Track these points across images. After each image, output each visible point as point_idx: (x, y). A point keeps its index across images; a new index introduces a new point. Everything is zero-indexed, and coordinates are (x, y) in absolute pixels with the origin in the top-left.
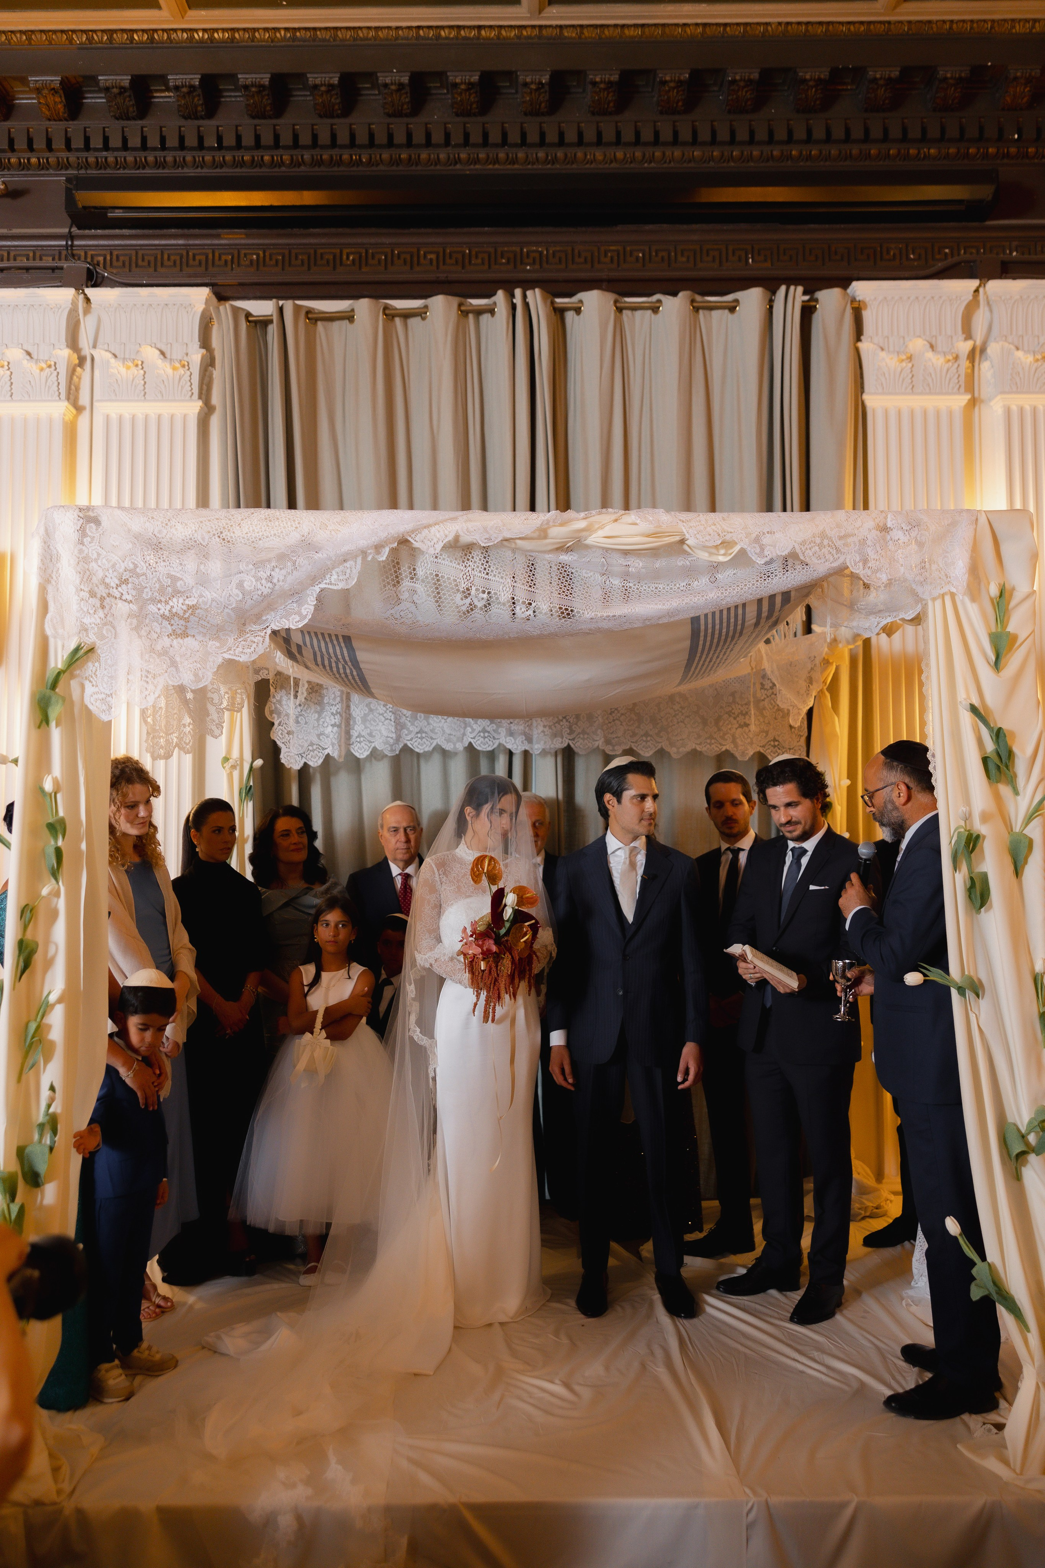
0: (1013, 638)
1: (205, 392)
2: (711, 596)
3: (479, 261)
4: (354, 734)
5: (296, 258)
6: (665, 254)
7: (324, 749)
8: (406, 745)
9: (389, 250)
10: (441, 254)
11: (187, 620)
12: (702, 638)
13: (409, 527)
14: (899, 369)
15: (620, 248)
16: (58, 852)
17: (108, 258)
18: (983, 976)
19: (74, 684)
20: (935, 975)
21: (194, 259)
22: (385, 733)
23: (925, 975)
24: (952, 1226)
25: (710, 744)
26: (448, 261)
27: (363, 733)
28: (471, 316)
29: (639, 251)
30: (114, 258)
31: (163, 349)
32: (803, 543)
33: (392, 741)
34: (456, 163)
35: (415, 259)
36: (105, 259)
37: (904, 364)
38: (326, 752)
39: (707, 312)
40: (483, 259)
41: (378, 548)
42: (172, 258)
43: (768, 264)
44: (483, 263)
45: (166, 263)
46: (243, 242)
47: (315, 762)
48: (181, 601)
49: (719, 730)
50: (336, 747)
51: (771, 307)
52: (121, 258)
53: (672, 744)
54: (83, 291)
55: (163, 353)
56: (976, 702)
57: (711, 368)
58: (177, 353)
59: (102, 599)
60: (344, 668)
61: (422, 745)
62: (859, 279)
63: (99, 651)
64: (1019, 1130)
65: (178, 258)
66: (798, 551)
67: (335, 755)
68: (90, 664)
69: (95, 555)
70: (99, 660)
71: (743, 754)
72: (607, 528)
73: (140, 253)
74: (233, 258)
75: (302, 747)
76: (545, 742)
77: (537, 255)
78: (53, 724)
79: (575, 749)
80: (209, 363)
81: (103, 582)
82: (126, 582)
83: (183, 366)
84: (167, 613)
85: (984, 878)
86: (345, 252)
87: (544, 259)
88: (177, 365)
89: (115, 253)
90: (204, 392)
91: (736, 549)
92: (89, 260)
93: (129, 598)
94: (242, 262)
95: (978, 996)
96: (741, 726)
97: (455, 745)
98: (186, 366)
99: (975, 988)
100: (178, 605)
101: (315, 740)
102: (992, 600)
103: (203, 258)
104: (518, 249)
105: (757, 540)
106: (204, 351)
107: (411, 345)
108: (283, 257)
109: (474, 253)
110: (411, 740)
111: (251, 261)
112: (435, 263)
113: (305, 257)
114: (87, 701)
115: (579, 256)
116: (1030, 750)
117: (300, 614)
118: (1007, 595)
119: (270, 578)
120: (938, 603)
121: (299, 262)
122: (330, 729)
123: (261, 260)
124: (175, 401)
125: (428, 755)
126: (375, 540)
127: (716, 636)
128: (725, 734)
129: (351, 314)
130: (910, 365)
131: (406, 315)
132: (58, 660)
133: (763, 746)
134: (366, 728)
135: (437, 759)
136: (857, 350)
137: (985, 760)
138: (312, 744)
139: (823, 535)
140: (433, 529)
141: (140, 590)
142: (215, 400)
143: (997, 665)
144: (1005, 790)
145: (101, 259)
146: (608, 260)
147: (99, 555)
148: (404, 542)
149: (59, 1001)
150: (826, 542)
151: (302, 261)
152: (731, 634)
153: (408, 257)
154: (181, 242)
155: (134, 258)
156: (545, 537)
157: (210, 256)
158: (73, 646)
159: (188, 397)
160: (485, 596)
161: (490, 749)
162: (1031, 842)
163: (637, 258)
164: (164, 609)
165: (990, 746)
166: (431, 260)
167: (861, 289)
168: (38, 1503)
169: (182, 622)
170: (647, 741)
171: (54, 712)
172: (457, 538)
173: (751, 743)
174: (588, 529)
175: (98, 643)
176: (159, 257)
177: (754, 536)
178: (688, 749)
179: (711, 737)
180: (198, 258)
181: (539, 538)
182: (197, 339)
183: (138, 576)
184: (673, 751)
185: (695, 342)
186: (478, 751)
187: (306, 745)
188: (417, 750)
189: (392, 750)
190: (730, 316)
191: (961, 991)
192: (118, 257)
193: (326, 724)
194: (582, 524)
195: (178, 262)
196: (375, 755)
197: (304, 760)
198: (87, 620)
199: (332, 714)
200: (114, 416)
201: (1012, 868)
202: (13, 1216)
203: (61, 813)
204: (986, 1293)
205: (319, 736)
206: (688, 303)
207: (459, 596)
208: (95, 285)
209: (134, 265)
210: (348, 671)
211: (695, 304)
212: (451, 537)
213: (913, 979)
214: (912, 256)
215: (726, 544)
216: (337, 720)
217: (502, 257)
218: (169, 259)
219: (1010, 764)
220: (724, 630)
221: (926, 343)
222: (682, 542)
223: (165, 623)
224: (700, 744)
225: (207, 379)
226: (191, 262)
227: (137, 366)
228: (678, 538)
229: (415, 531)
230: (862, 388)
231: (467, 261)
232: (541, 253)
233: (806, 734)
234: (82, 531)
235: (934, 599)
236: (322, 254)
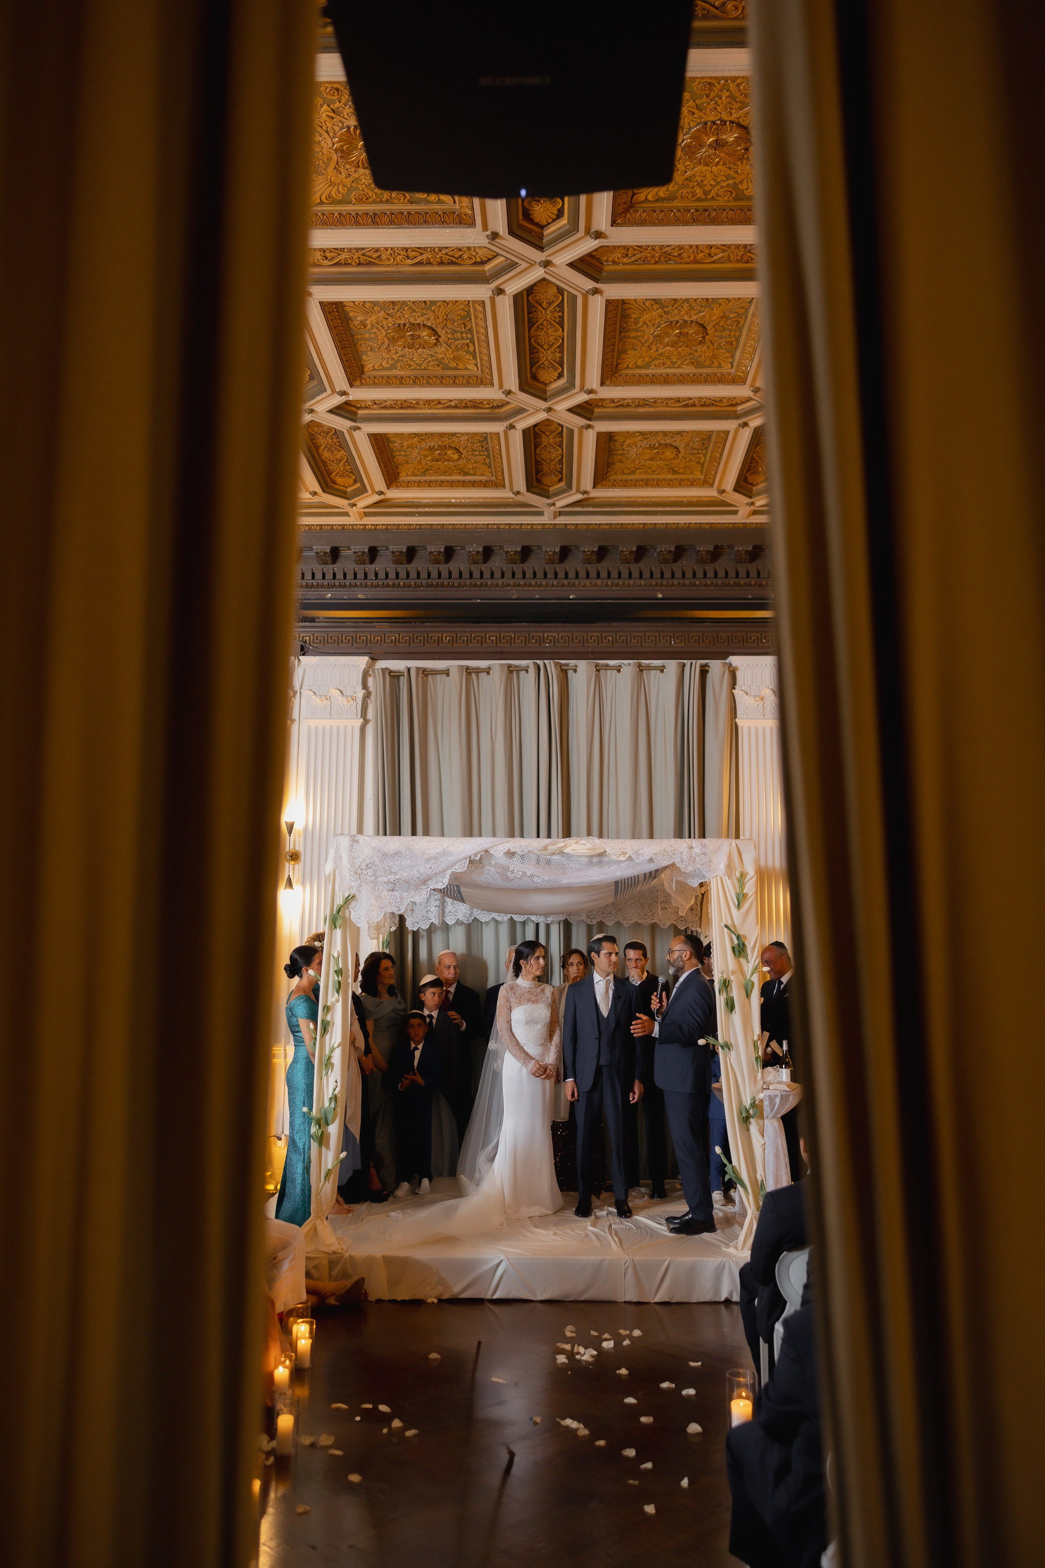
0: (747, 895)
1: (364, 714)
2: (618, 874)
3: (520, 641)
4: (447, 911)
5: (417, 639)
6: (625, 638)
7: (430, 919)
8: (475, 917)
9: (469, 635)
10: (498, 637)
11: (395, 884)
12: (620, 885)
13: (489, 846)
14: (756, 705)
15: (599, 634)
16: (339, 982)
17: (312, 638)
18: (732, 1041)
19: (347, 912)
20: (711, 1040)
21: (360, 639)
22: (464, 911)
23: (707, 1040)
24: (718, 1150)
25: (646, 919)
26: (502, 641)
27: (452, 911)
28: (515, 673)
29: (610, 636)
30: (315, 638)
31: (342, 689)
32: (656, 854)
33: (468, 915)
34: (507, 586)
35: (484, 639)
36: (310, 638)
37: (759, 702)
38: (431, 921)
39: (647, 671)
40: (522, 640)
41: (476, 855)
42: (348, 638)
43: (683, 644)
44: (522, 642)
45: (344, 641)
46: (387, 630)
47: (425, 926)
48: (393, 876)
49: (651, 911)
50: (437, 918)
51: (683, 670)
52: (319, 638)
53: (624, 919)
54: (298, 658)
55: (341, 692)
56: (729, 923)
57: (650, 705)
58: (349, 692)
59: (360, 875)
60: (454, 894)
61: (484, 918)
62: (734, 654)
63: (357, 897)
64: (746, 1108)
65: (351, 638)
66: (653, 857)
67: (437, 923)
68: (353, 902)
69: (357, 857)
70: (357, 901)
71: (664, 925)
72: (573, 846)
73: (330, 635)
74: (381, 638)
75: (418, 918)
76: (553, 917)
77: (552, 638)
78: (338, 929)
79: (570, 921)
80: (367, 695)
81: (359, 867)
82: (370, 868)
83: (353, 699)
84: (387, 881)
85: (732, 1000)
86: (444, 635)
87: (557, 640)
88: (350, 699)
89: (316, 635)
90: (363, 712)
91: (628, 855)
92: (301, 639)
93: (371, 874)
94: (386, 641)
95: (730, 1050)
96: (663, 909)
97: (503, 917)
98: (354, 699)
99: (727, 1046)
100: (392, 878)
101: (425, 914)
102: (738, 878)
103: (365, 638)
104: (542, 635)
105: (636, 852)
106: (364, 691)
107: (481, 690)
108: (410, 638)
109: (517, 637)
110: (478, 915)
111: (392, 640)
112: (495, 642)
113: (422, 638)
114: (352, 918)
115: (576, 639)
116: (752, 944)
117: (443, 883)
118: (743, 876)
119: (430, 868)
120: (715, 879)
121: (419, 641)
122: (434, 908)
123: (397, 639)
124: (348, 719)
125: (487, 923)
126: (475, 852)
127: (626, 884)
128: (654, 913)
129: (448, 672)
130: (762, 703)
131: (478, 671)
132: (339, 901)
133: (676, 921)
134: (453, 908)
135: (492, 924)
136: (733, 694)
137: (733, 948)
138: (423, 916)
139: (665, 850)
140: (499, 846)
141: (375, 872)
142: (370, 715)
143: (739, 906)
144: (743, 960)
145: (308, 638)
146: (592, 641)
147: (358, 856)
148: (487, 851)
149: (338, 1046)
150: (665, 853)
151: (420, 640)
152: (633, 883)
153: (480, 638)
154: (353, 630)
155: (326, 638)
156: (547, 850)
157: (369, 637)
158: (347, 896)
159: (355, 717)
160: (521, 873)
161: (522, 920)
162: (753, 983)
163: (609, 640)
164: (386, 879)
165: (736, 942)
166: (493, 640)
167: (735, 660)
168: (334, 1253)
169: (393, 885)
170: (610, 917)
171: (338, 923)
172: (509, 850)
173: (669, 919)
174: (565, 846)
175: (357, 894)
176: (340, 637)
177: (635, 850)
178: (633, 921)
179: (646, 915)
180: (362, 638)
181: (544, 850)
182: (361, 684)
183: (375, 865)
184: (624, 922)
185: (641, 689)
186: (516, 921)
187: (420, 917)
188: (481, 920)
189: (467, 921)
190: (661, 674)
191: (722, 1048)
192: (317, 637)
193: (431, 906)
194: (562, 844)
195: (351, 640)
196: (458, 922)
197: (419, 925)
198: (353, 884)
199: (435, 900)
200: (313, 726)
201: (746, 994)
202: (319, 1135)
203: (341, 966)
204: (730, 1177)
205: (427, 912)
206: (637, 667)
207: (509, 873)
208: (304, 655)
209: (326, 642)
210: (455, 895)
211: (641, 668)
212: (506, 850)
213: (701, 1042)
214: (764, 641)
215: (624, 854)
216: (438, 903)
217: (533, 639)
218: (346, 639)
219: (744, 949)
220: (630, 882)
221: (771, 691)
222: (605, 852)
223: (386, 885)
224: (640, 919)
225: (365, 705)
226: (358, 640)
227: (327, 699)
228: (603, 851)
229: (492, 847)
230: (735, 713)
231: (513, 641)
232: (554, 637)
233: (700, 914)
234: (351, 846)
235: (713, 878)
236: (431, 637)
